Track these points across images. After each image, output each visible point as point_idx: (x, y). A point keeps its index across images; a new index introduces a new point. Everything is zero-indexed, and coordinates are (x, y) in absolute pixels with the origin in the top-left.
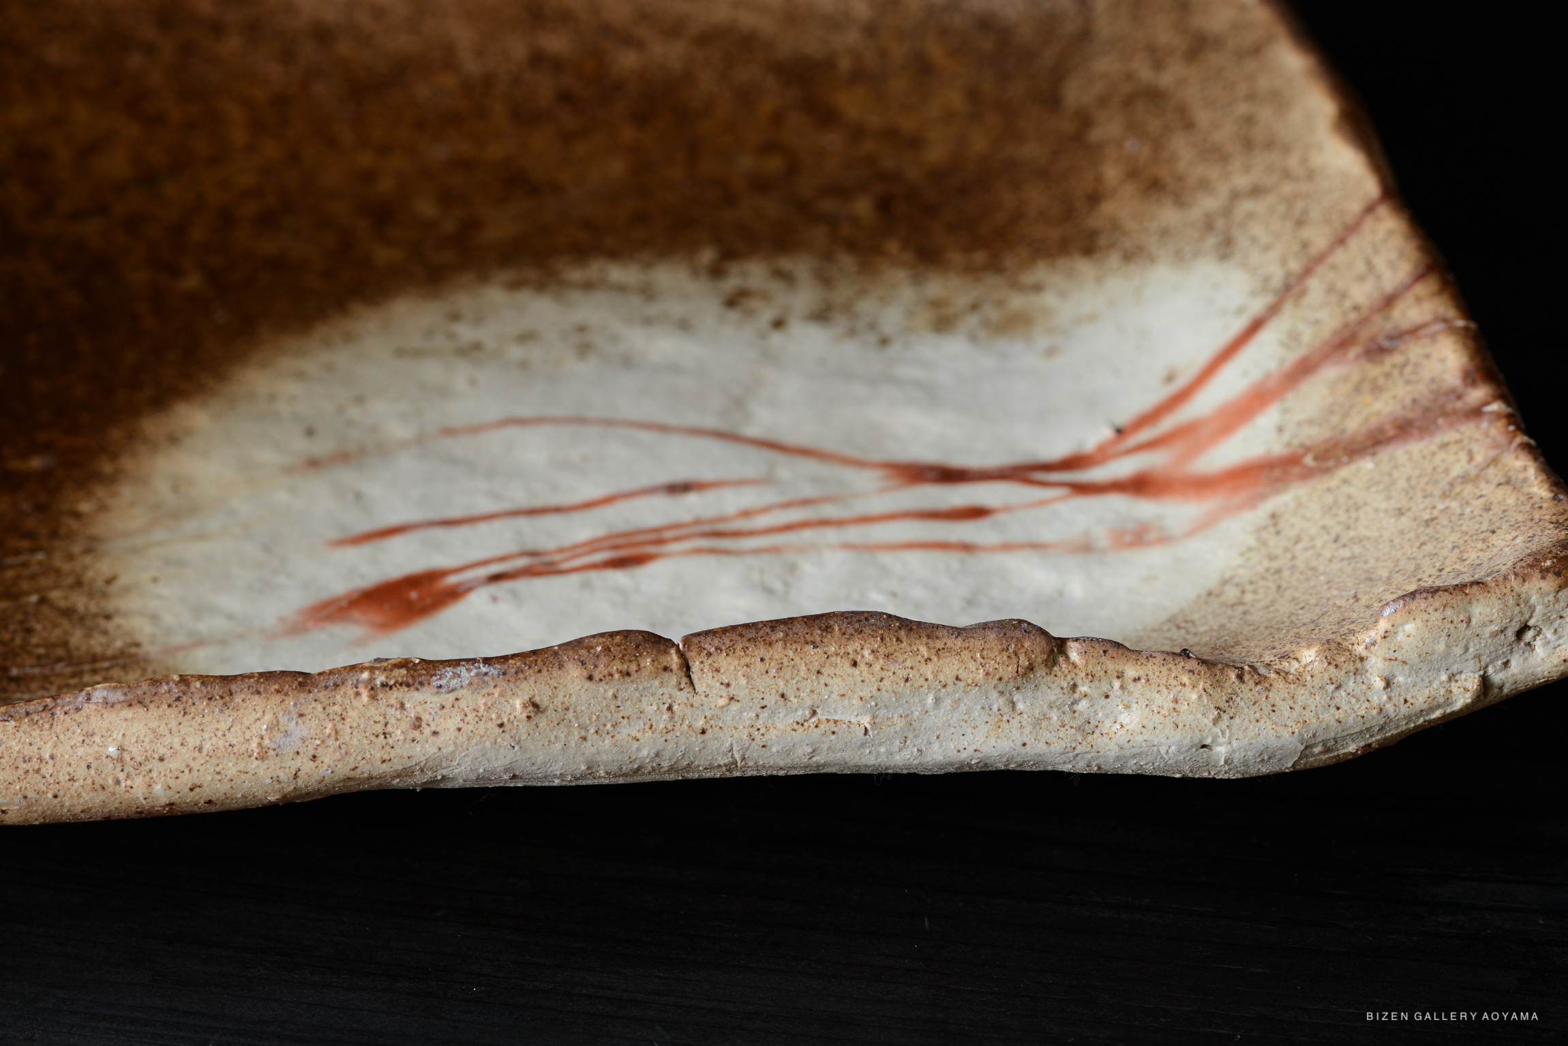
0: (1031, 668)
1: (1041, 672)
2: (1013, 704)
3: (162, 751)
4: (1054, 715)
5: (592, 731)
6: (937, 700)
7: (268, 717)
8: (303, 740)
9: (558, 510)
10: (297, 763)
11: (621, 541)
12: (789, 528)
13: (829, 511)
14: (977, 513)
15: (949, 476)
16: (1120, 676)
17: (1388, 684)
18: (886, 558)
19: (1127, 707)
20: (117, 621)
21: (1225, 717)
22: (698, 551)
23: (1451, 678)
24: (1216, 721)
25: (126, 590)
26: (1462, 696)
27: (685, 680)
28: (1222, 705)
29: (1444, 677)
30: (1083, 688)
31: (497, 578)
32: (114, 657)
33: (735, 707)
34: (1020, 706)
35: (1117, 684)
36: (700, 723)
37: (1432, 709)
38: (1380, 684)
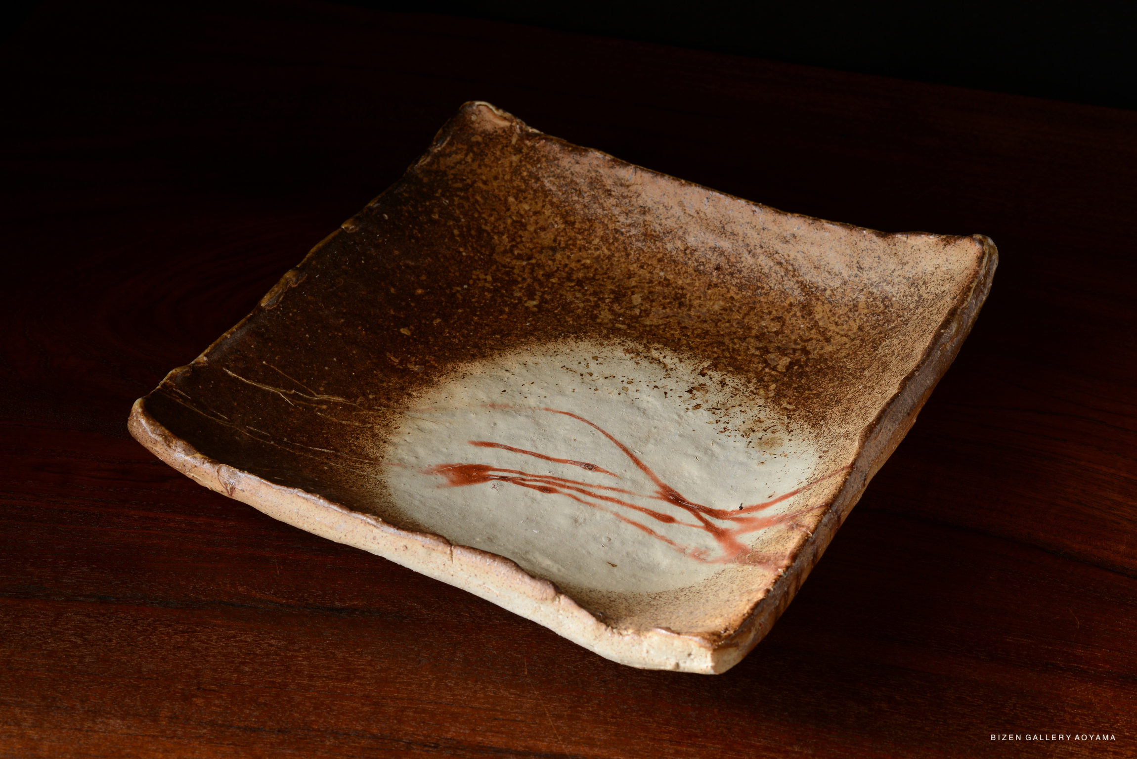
0: (546, 599)
1: (549, 601)
2: (540, 608)
3: (308, 516)
4: (552, 616)
5: (421, 561)
6: (518, 596)
7: (337, 519)
8: (344, 529)
9: (548, 458)
10: (341, 535)
11: (552, 480)
12: (607, 499)
13: (625, 498)
14: (669, 519)
15: (677, 500)
16: (572, 613)
17: (648, 652)
18: (623, 525)
19: (572, 623)
20: (386, 445)
21: (597, 640)
22: (570, 495)
23: (667, 659)
24: (595, 639)
25: (398, 433)
26: (669, 667)
27: (450, 558)
28: (598, 636)
29: (665, 657)
30: (561, 612)
31: (503, 478)
32: (372, 460)
33: (462, 572)
34: (542, 609)
35: (571, 615)
36: (452, 573)
37: (662, 666)
38: (645, 651)
